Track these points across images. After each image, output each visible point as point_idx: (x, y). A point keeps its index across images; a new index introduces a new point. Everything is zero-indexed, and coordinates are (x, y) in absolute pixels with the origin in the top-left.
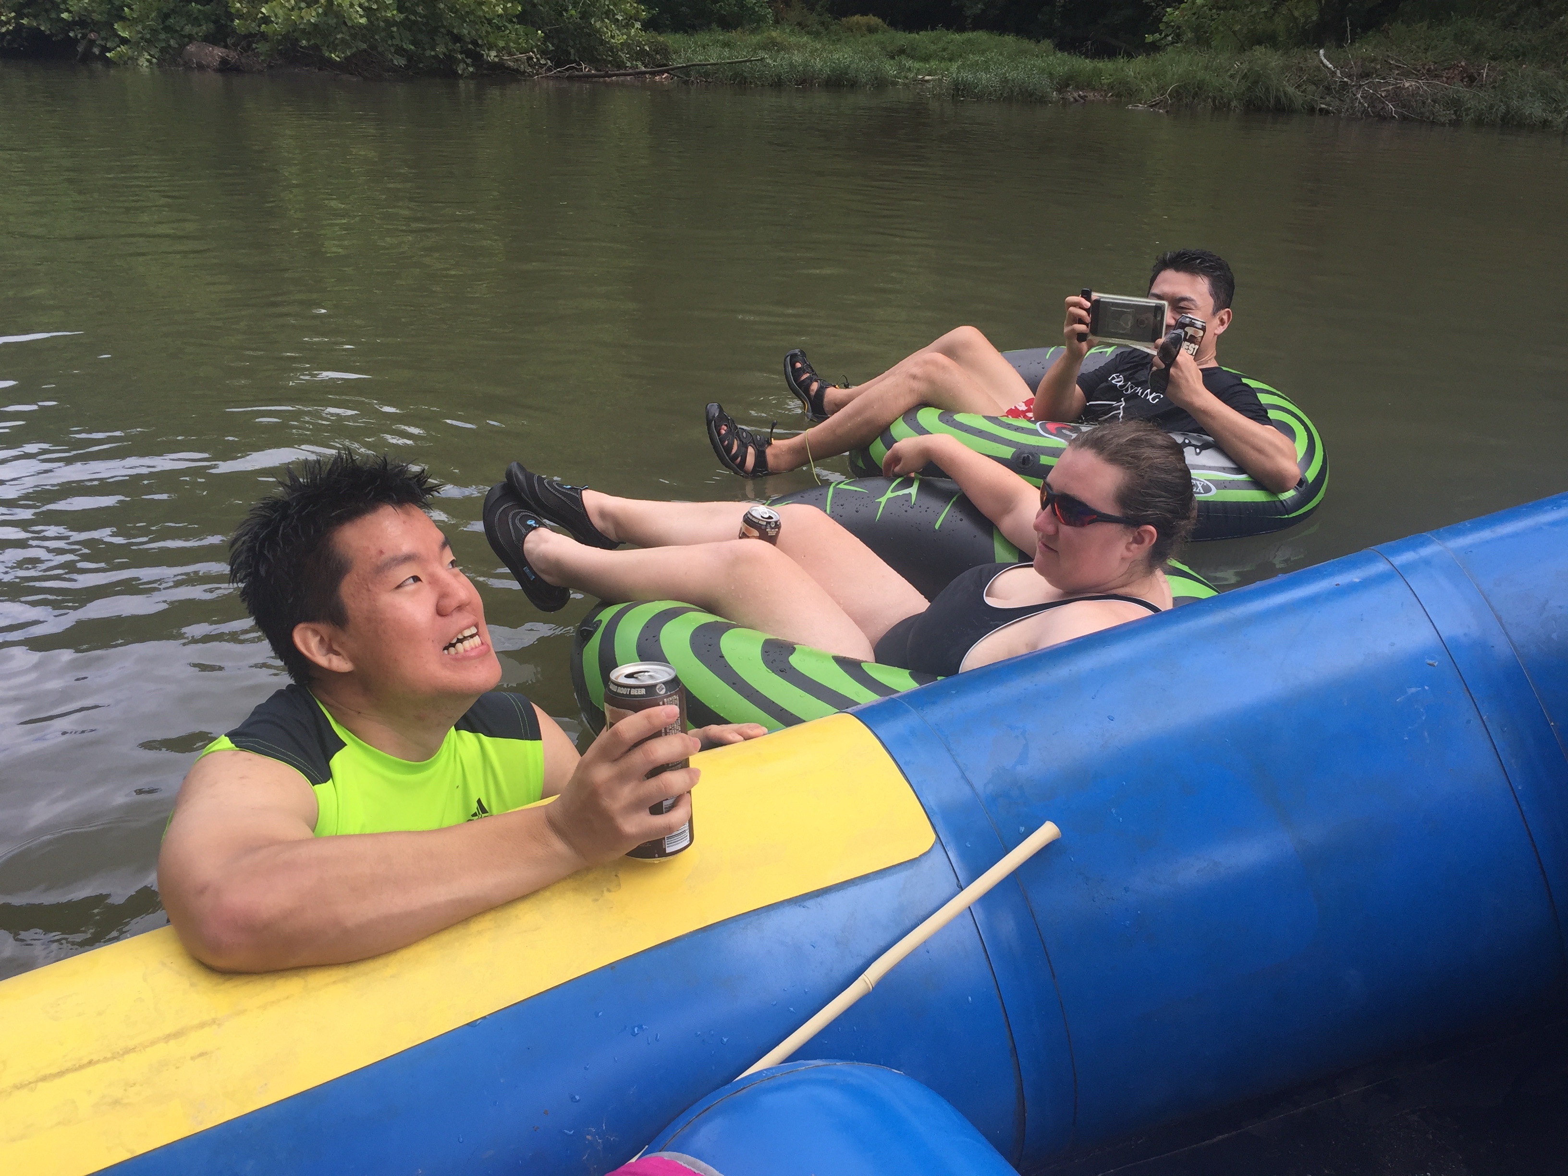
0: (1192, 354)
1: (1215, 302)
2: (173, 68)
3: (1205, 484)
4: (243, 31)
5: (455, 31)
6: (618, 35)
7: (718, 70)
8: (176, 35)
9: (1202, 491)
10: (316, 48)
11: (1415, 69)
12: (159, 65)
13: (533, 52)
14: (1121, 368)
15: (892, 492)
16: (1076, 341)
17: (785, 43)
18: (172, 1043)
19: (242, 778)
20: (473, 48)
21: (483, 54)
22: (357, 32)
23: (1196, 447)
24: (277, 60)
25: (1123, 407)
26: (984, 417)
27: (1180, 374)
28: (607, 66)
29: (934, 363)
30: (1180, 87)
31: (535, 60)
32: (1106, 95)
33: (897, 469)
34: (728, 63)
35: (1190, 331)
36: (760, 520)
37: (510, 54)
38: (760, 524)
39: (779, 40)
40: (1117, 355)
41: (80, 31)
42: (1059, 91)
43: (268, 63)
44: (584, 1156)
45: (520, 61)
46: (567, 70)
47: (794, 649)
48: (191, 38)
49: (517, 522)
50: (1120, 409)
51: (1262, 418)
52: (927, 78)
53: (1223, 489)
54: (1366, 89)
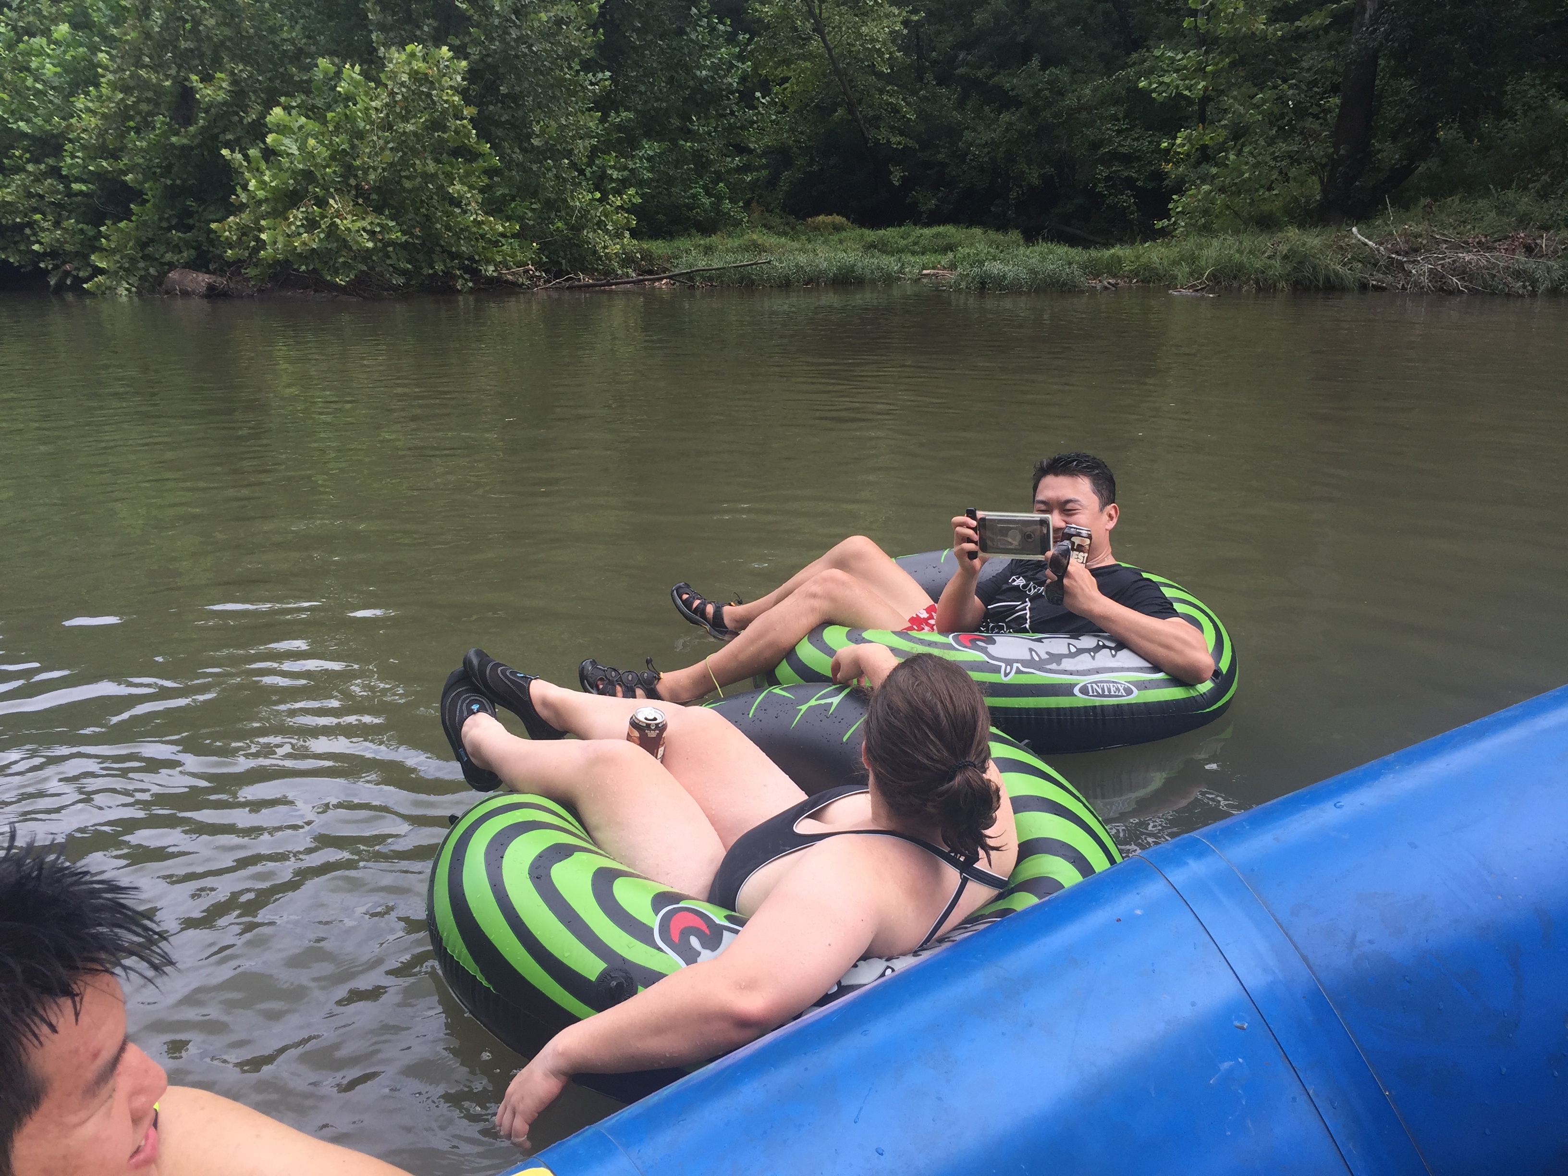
0: (1083, 563)
1: (1100, 499)
2: (154, 297)
3: (1126, 687)
5: (452, 249)
6: (610, 245)
7: (723, 274)
8: (156, 263)
9: (1124, 694)
10: (315, 271)
11: (1465, 243)
12: (139, 293)
13: (529, 265)
14: (1019, 572)
15: (816, 700)
16: (967, 559)
20: (470, 263)
21: (481, 269)
22: (362, 256)
24: (269, 285)
25: (1029, 608)
26: (893, 632)
27: (1074, 584)
28: (601, 275)
29: (833, 580)
30: (1216, 270)
31: (531, 273)
34: (733, 267)
35: (1077, 540)
36: (641, 721)
37: (508, 268)
38: (641, 726)
41: (52, 262)
43: (258, 288)
45: (518, 274)
46: (565, 281)
48: (172, 266)
49: (464, 705)
50: (1025, 609)
53: (1144, 689)
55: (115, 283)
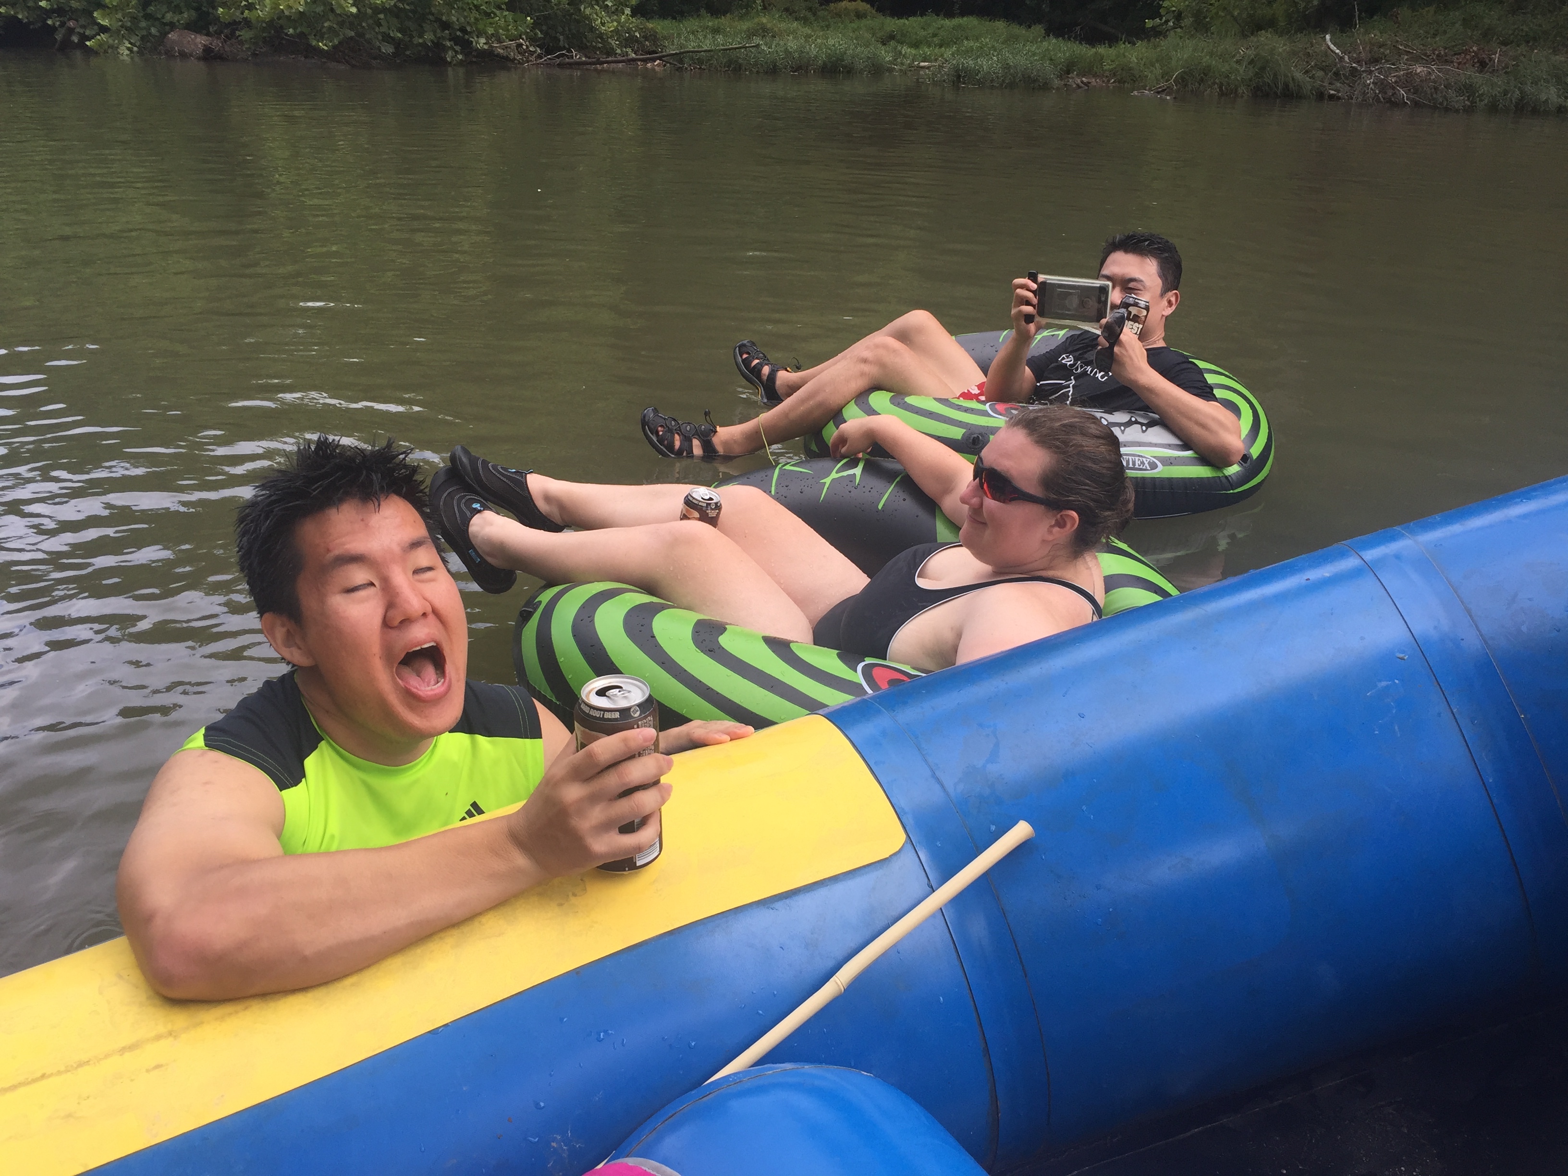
0: (1136, 334)
1: (1163, 284)
2: (155, 57)
3: (1151, 461)
4: (227, 19)
5: (444, 18)
6: (608, 22)
7: (712, 57)
8: (157, 23)
9: (1148, 468)
10: (302, 35)
11: (1425, 54)
12: (140, 53)
13: (523, 39)
14: (1070, 349)
15: (837, 472)
16: (1023, 323)
17: (775, 29)
18: (127, 1055)
19: (206, 783)
20: (461, 35)
21: (472, 41)
22: (346, 20)
23: (1142, 424)
24: (262, 48)
25: (1073, 385)
26: (935, 399)
27: (1125, 353)
28: (596, 53)
29: (885, 347)
30: (1184, 72)
31: (524, 47)
32: (1109, 81)
33: (843, 450)
34: (722, 50)
35: (1134, 310)
36: (700, 501)
37: (500, 41)
38: (700, 506)
39: (769, 26)
40: (1067, 338)
41: (58, 19)
42: (1060, 77)
43: (252, 51)
44: (549, 1163)
45: (510, 48)
46: (558, 57)
47: (725, 629)
48: (172, 26)
49: (462, 506)
50: (1069, 387)
51: (1209, 395)
52: (922, 64)
53: (1170, 465)
54: (1377, 74)
55: (116, 41)
